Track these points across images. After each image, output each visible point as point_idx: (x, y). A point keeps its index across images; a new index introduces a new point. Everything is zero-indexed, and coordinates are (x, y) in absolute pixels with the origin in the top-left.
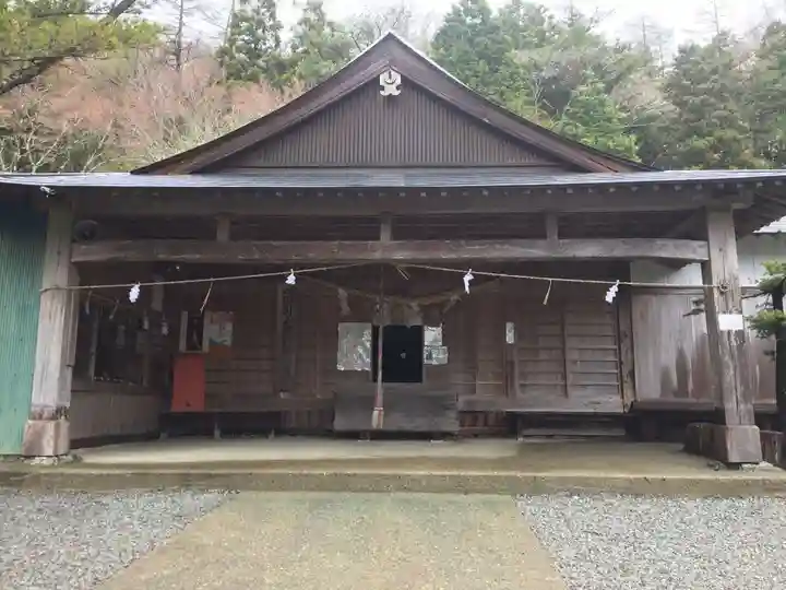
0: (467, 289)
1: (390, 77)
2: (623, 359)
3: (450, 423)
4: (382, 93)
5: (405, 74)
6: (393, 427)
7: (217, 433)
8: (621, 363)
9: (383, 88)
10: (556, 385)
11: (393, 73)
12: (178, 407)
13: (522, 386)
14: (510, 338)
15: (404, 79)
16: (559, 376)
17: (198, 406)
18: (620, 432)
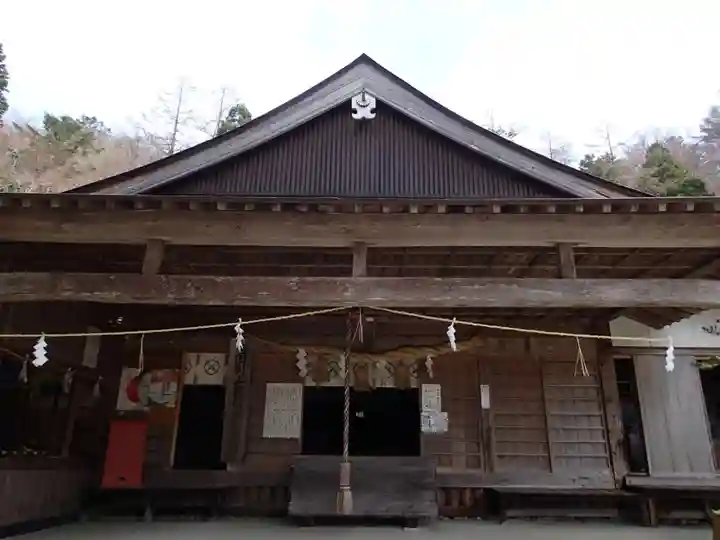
0: (454, 345)
1: (364, 100)
2: (610, 427)
3: (428, 506)
4: (354, 116)
5: (381, 98)
6: (360, 513)
7: (148, 514)
8: (608, 432)
9: (355, 112)
10: (538, 457)
11: (367, 96)
12: (109, 481)
13: (500, 457)
14: (485, 402)
15: (378, 102)
16: (541, 446)
17: (134, 482)
18: (613, 513)
